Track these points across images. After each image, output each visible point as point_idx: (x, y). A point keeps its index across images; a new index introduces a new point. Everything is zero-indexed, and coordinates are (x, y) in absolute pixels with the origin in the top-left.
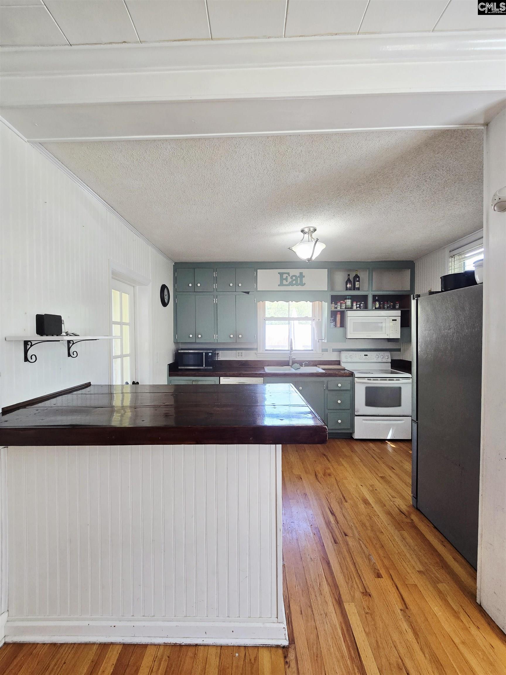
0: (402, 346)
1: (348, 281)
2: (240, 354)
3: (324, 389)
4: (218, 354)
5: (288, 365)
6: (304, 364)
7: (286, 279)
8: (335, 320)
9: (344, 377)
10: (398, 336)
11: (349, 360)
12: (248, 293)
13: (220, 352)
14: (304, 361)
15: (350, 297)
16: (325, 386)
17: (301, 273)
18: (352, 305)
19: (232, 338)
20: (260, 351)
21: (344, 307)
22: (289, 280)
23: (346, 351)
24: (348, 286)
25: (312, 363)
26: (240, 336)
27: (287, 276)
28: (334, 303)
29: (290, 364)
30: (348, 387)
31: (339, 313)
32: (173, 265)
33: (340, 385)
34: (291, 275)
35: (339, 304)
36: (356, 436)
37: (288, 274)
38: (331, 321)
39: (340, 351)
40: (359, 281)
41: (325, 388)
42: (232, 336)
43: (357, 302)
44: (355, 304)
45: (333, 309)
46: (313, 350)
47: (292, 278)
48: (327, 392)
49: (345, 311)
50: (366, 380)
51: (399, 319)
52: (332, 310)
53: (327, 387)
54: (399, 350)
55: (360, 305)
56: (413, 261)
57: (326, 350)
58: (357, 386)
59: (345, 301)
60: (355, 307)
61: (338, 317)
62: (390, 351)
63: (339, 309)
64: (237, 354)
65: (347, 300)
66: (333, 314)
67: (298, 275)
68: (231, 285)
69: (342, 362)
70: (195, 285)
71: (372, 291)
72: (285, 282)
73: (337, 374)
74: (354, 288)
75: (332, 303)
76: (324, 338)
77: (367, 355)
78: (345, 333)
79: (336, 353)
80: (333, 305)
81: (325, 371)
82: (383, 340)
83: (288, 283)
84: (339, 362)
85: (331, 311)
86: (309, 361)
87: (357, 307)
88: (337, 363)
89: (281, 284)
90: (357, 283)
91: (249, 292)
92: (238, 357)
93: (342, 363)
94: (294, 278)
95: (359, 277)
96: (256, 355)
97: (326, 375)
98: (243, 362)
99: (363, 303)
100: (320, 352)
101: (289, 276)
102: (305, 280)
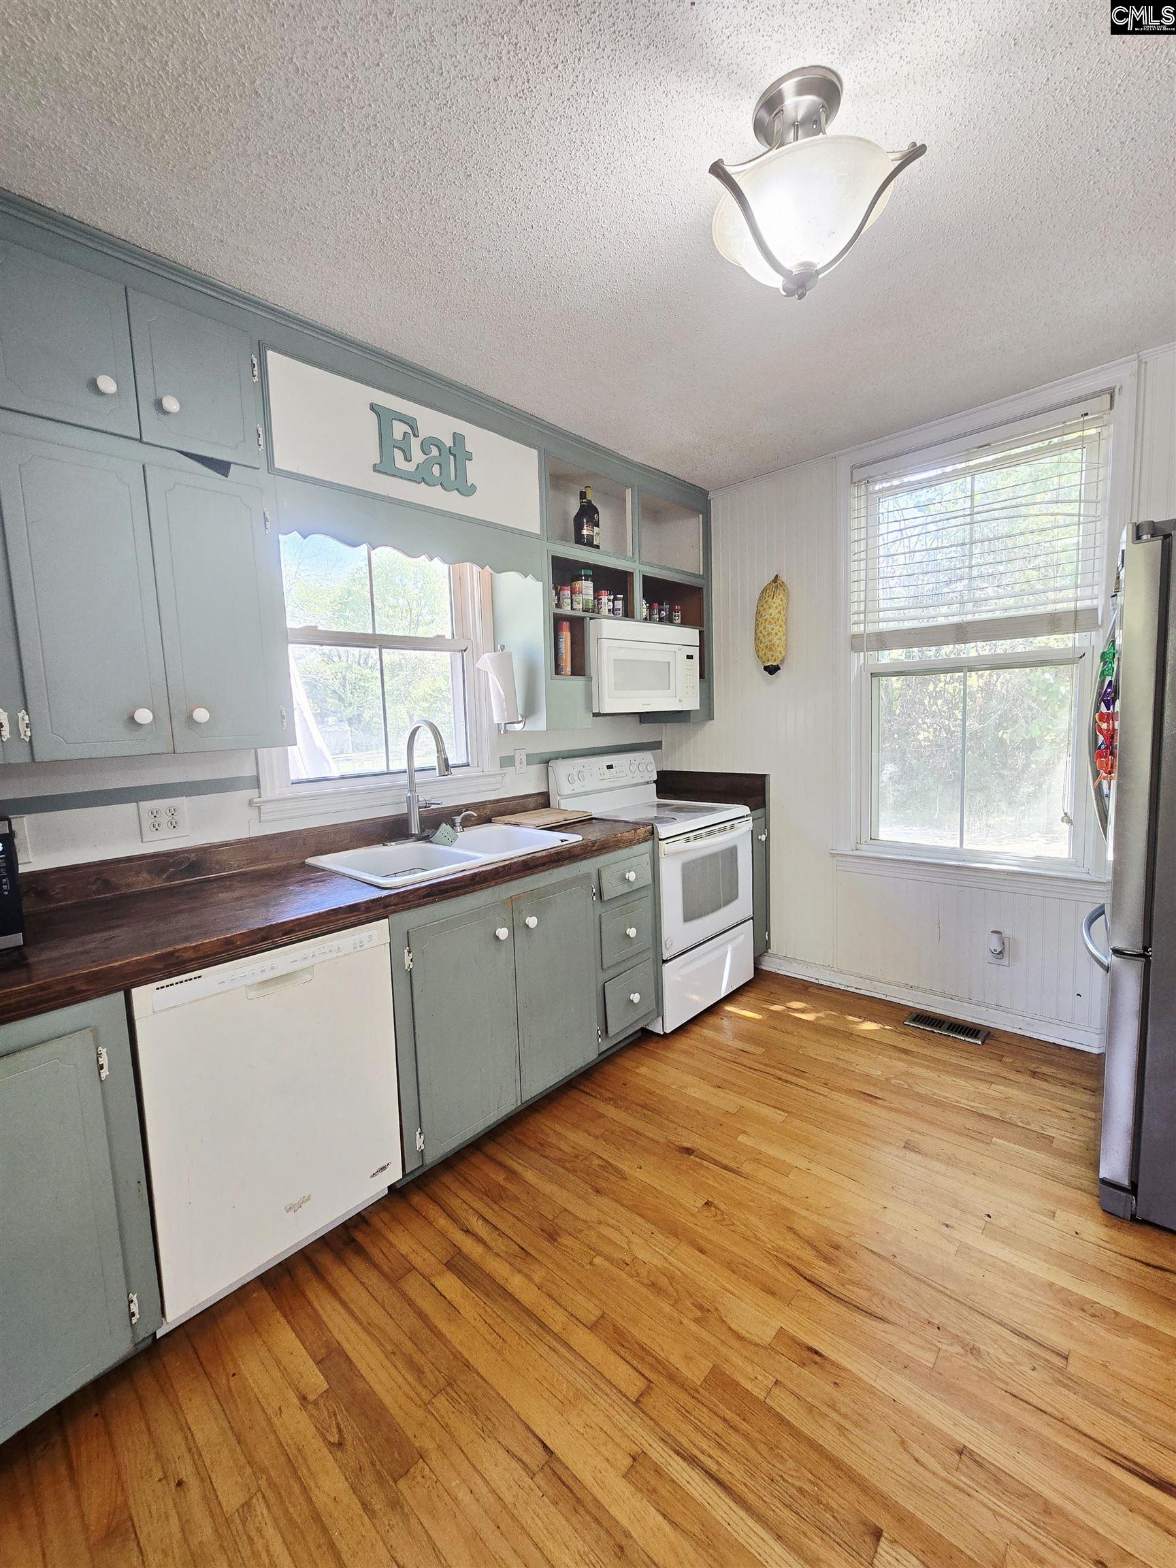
0: (664, 733)
1: (584, 514)
2: (164, 819)
3: (593, 904)
6: (458, 819)
7: (404, 448)
9: (635, 844)
10: (694, 704)
11: (579, 786)
12: (221, 467)
13: (25, 825)
14: (459, 809)
15: (590, 573)
18: (596, 600)
19: (140, 731)
20: (272, 788)
21: (580, 605)
22: (416, 454)
24: (583, 532)
26: (201, 715)
27: (407, 435)
28: (556, 589)
29: (415, 829)
31: (567, 625)
33: (632, 876)
34: (424, 432)
35: (567, 592)
37: (412, 423)
39: (550, 759)
40: (598, 524)
41: (594, 898)
42: (144, 716)
43: (607, 593)
44: (604, 599)
45: (554, 608)
46: (468, 765)
47: (424, 447)
48: (598, 910)
49: (585, 620)
50: (681, 845)
51: (696, 656)
52: (551, 610)
53: (599, 892)
55: (615, 602)
56: (706, 492)
57: (511, 761)
59: (580, 584)
60: (605, 609)
61: (566, 638)
63: (567, 609)
64: (147, 821)
65: (585, 583)
66: (553, 626)
67: (447, 440)
68: (107, 384)
69: (559, 798)
71: (640, 561)
72: (397, 461)
73: (620, 840)
74: (593, 543)
75: (550, 587)
76: (524, 717)
77: (612, 766)
78: (590, 697)
79: (536, 770)
80: (553, 592)
82: (630, 718)
83: (410, 467)
84: (546, 799)
85: (550, 613)
87: (609, 611)
88: (542, 800)
89: (384, 467)
90: (596, 530)
91: (229, 464)
92: (157, 835)
93: (556, 800)
94: (434, 451)
96: (253, 813)
97: (595, 848)
98: (189, 859)
99: (622, 596)
100: (498, 770)
101: (416, 436)
102: (474, 473)
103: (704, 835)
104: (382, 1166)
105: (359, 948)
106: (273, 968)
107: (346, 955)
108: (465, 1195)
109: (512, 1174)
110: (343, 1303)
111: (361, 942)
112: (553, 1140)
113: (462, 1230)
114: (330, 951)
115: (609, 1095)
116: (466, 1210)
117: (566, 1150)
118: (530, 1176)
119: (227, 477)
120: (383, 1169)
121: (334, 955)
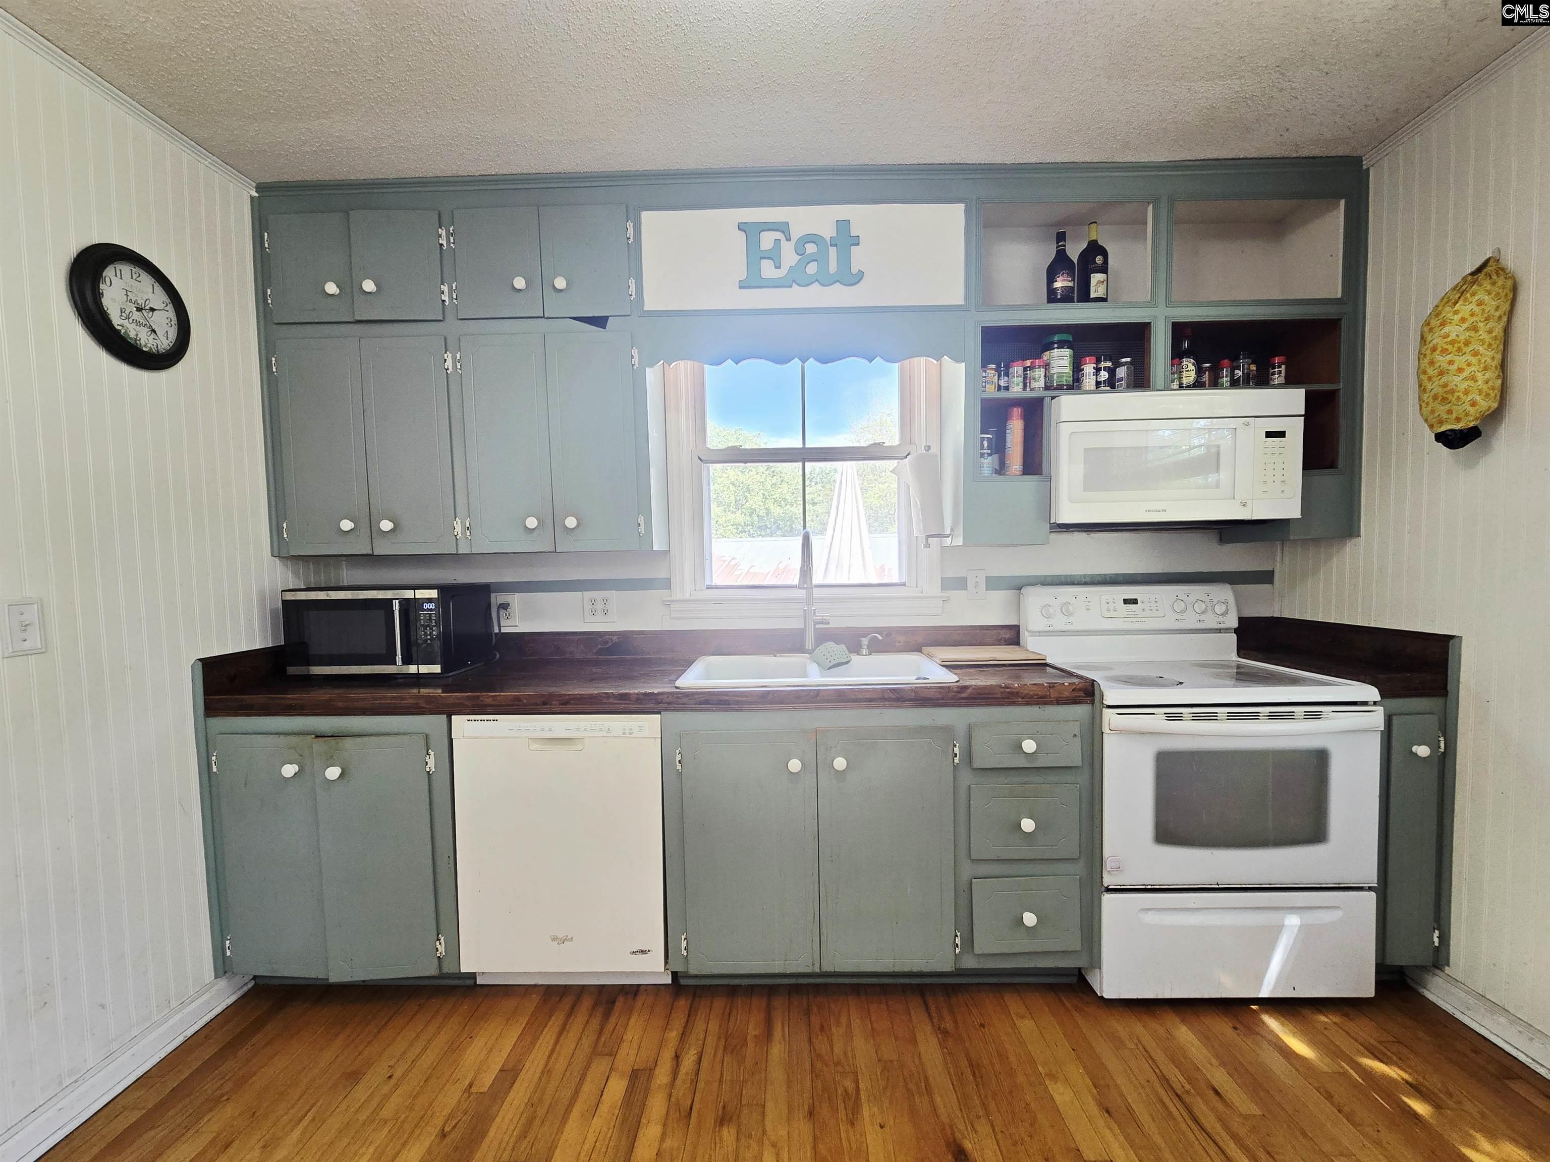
0: (1278, 558)
1: (1060, 263)
2: (599, 606)
3: (955, 767)
4: (505, 606)
5: (801, 649)
6: (865, 641)
7: (774, 255)
8: (999, 447)
9: (1050, 703)
10: (1291, 509)
11: (1059, 623)
12: (599, 322)
13: (515, 600)
14: (864, 632)
15: (1065, 337)
16: (956, 750)
17: (843, 225)
18: (1073, 374)
19: (535, 534)
20: (687, 590)
21: (1041, 383)
22: (789, 257)
23: (1043, 585)
24: (1058, 284)
25: (902, 639)
26: (571, 523)
27: (777, 241)
28: (996, 370)
29: (807, 646)
31: (1017, 412)
32: (252, 198)
33: (1029, 746)
34: (796, 234)
35: (1017, 369)
37: (783, 228)
38: (982, 447)
39: (1019, 586)
40: (1104, 269)
41: (957, 760)
42: (531, 523)
43: (1098, 361)
44: (1089, 369)
45: (991, 392)
46: (904, 585)
47: (799, 250)
48: (966, 778)
49: (1047, 400)
50: (1157, 721)
51: (1296, 430)
52: (985, 396)
53: (968, 756)
54: (1267, 577)
55: (1112, 372)
56: (1358, 160)
57: (961, 583)
58: (1111, 746)
59: (1046, 356)
60: (1089, 381)
61: (1015, 428)
62: (1231, 583)
63: (1017, 390)
64: (588, 606)
65: (1056, 352)
66: (992, 416)
67: (828, 232)
68: (520, 284)
69: (1027, 634)
70: (350, 287)
71: (1169, 303)
72: (768, 270)
73: (1017, 693)
74: (1084, 296)
75: (984, 366)
76: (952, 530)
77: (1134, 601)
78: (1047, 502)
79: (1000, 596)
80: (991, 373)
81: (956, 678)
83: (781, 273)
84: (1013, 633)
85: (982, 400)
86: (888, 632)
87: (1098, 384)
88: (1007, 635)
89: (753, 280)
90: (1096, 278)
91: (607, 318)
92: (593, 619)
93: (1025, 636)
94: (811, 248)
95: (1104, 253)
96: (665, 611)
97: (964, 695)
98: (613, 640)
99: (1129, 359)
100: (936, 590)
102: (860, 258)
103: (1225, 716)
104: (644, 948)
105: (628, 735)
106: (550, 730)
107: (615, 737)
108: (714, 1026)
109: (768, 1035)
110: (557, 1042)
111: (631, 729)
112: (837, 1032)
113: (676, 1053)
114: (601, 730)
115: (948, 1025)
116: (698, 1040)
117: (836, 1050)
118: (777, 1050)
119: (605, 328)
120: (643, 952)
121: (604, 734)
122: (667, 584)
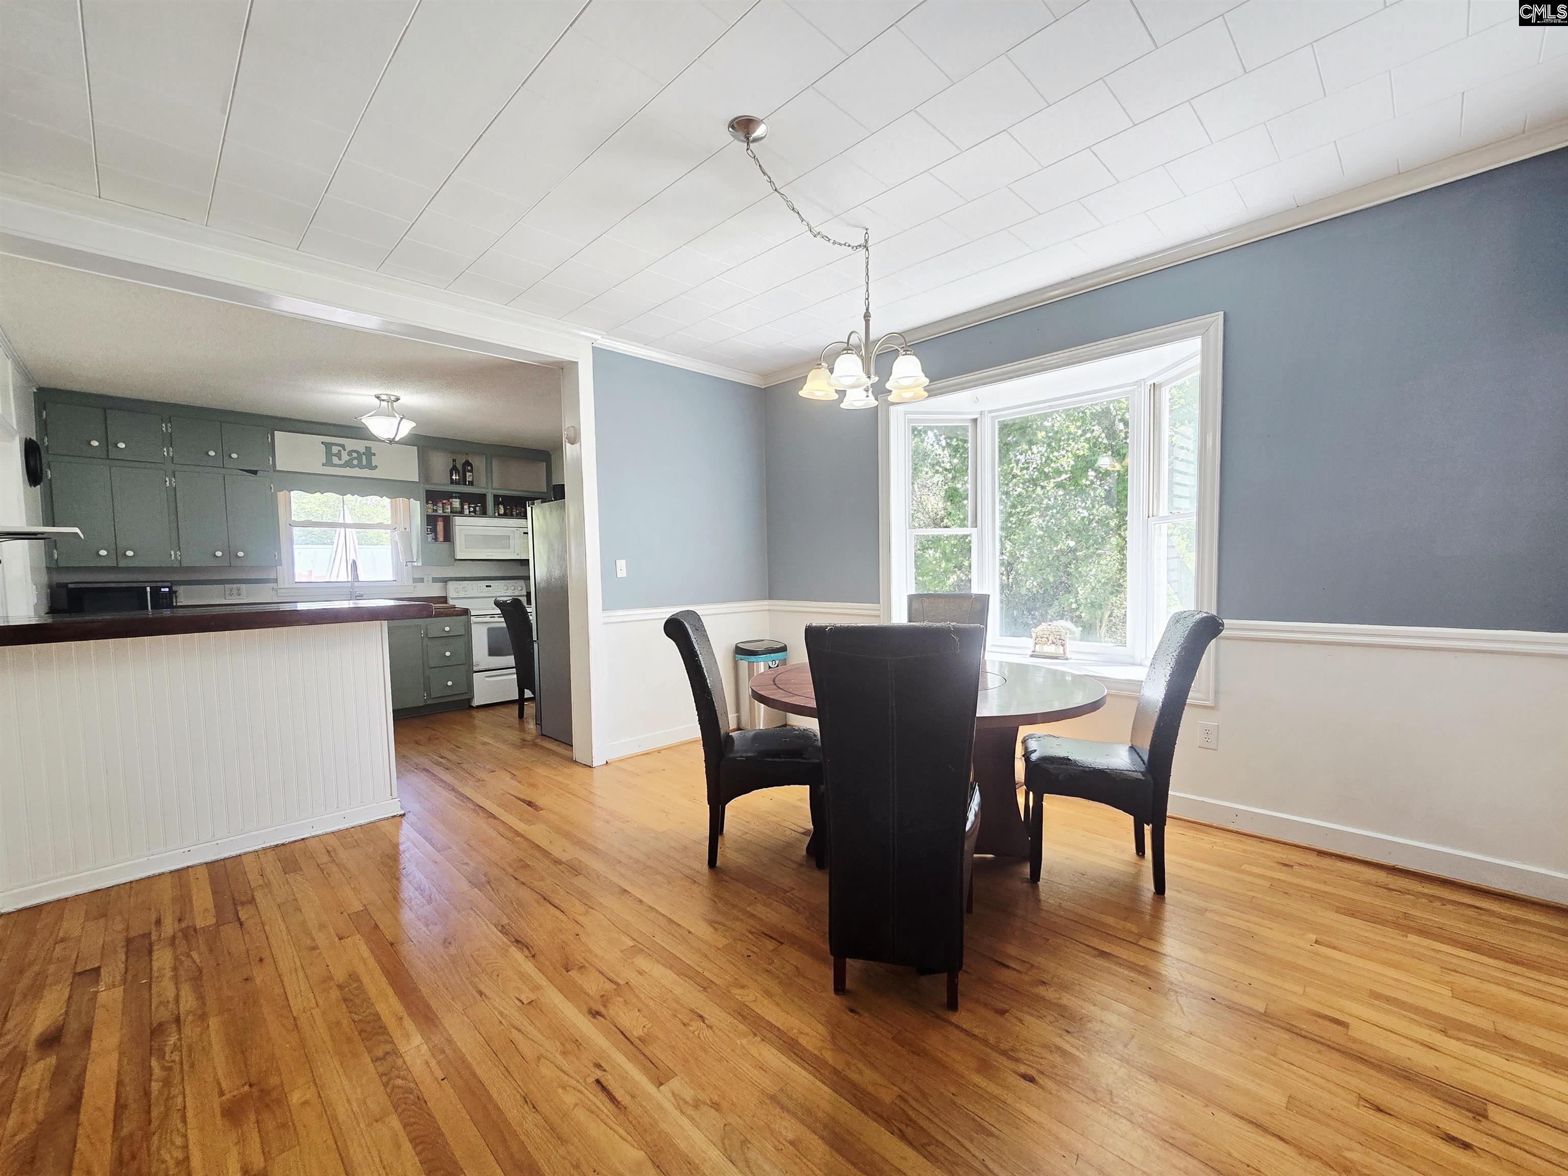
1: (454, 469)
2: (235, 591)
3: (422, 637)
7: (339, 455)
8: (434, 532)
9: (454, 617)
12: (255, 472)
13: (187, 589)
15: (458, 495)
16: (422, 633)
17: (368, 449)
18: (462, 508)
19: (218, 559)
20: (283, 584)
21: (449, 510)
22: (345, 457)
23: (455, 581)
24: (454, 478)
26: (241, 554)
27: (340, 451)
28: (431, 503)
30: (462, 631)
31: (440, 520)
32: (35, 392)
33: (447, 629)
34: (348, 448)
35: (440, 505)
36: (476, 702)
37: (343, 446)
38: (427, 531)
39: (445, 581)
40: (471, 471)
42: (219, 554)
43: (470, 504)
44: (466, 507)
45: (430, 512)
46: (395, 581)
47: (349, 454)
48: (426, 641)
49: (451, 517)
50: (488, 619)
52: (428, 514)
53: (426, 634)
55: (474, 508)
56: (549, 452)
57: (421, 582)
58: (474, 627)
59: (451, 500)
60: (467, 512)
61: (440, 525)
62: (524, 580)
63: (440, 512)
64: (228, 592)
65: (454, 500)
66: (431, 521)
67: (362, 450)
68: (212, 453)
70: (108, 445)
71: (493, 488)
72: (336, 460)
73: (443, 614)
74: (464, 482)
75: (427, 503)
76: (417, 559)
77: (490, 586)
78: (453, 551)
79: (439, 585)
80: (429, 505)
82: (514, 563)
83: (342, 462)
84: (444, 598)
87: (470, 512)
88: (442, 599)
89: (329, 463)
90: (468, 474)
91: (258, 471)
92: (230, 598)
93: (449, 599)
94: (355, 455)
95: (471, 466)
96: (274, 593)
99: (480, 506)
100: (410, 584)
101: (345, 450)
102: (375, 461)
119: (257, 475)
122: (276, 581)
